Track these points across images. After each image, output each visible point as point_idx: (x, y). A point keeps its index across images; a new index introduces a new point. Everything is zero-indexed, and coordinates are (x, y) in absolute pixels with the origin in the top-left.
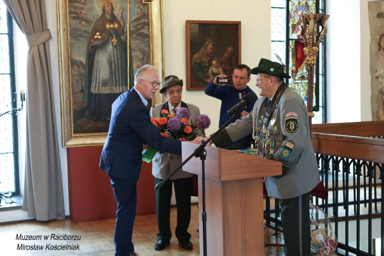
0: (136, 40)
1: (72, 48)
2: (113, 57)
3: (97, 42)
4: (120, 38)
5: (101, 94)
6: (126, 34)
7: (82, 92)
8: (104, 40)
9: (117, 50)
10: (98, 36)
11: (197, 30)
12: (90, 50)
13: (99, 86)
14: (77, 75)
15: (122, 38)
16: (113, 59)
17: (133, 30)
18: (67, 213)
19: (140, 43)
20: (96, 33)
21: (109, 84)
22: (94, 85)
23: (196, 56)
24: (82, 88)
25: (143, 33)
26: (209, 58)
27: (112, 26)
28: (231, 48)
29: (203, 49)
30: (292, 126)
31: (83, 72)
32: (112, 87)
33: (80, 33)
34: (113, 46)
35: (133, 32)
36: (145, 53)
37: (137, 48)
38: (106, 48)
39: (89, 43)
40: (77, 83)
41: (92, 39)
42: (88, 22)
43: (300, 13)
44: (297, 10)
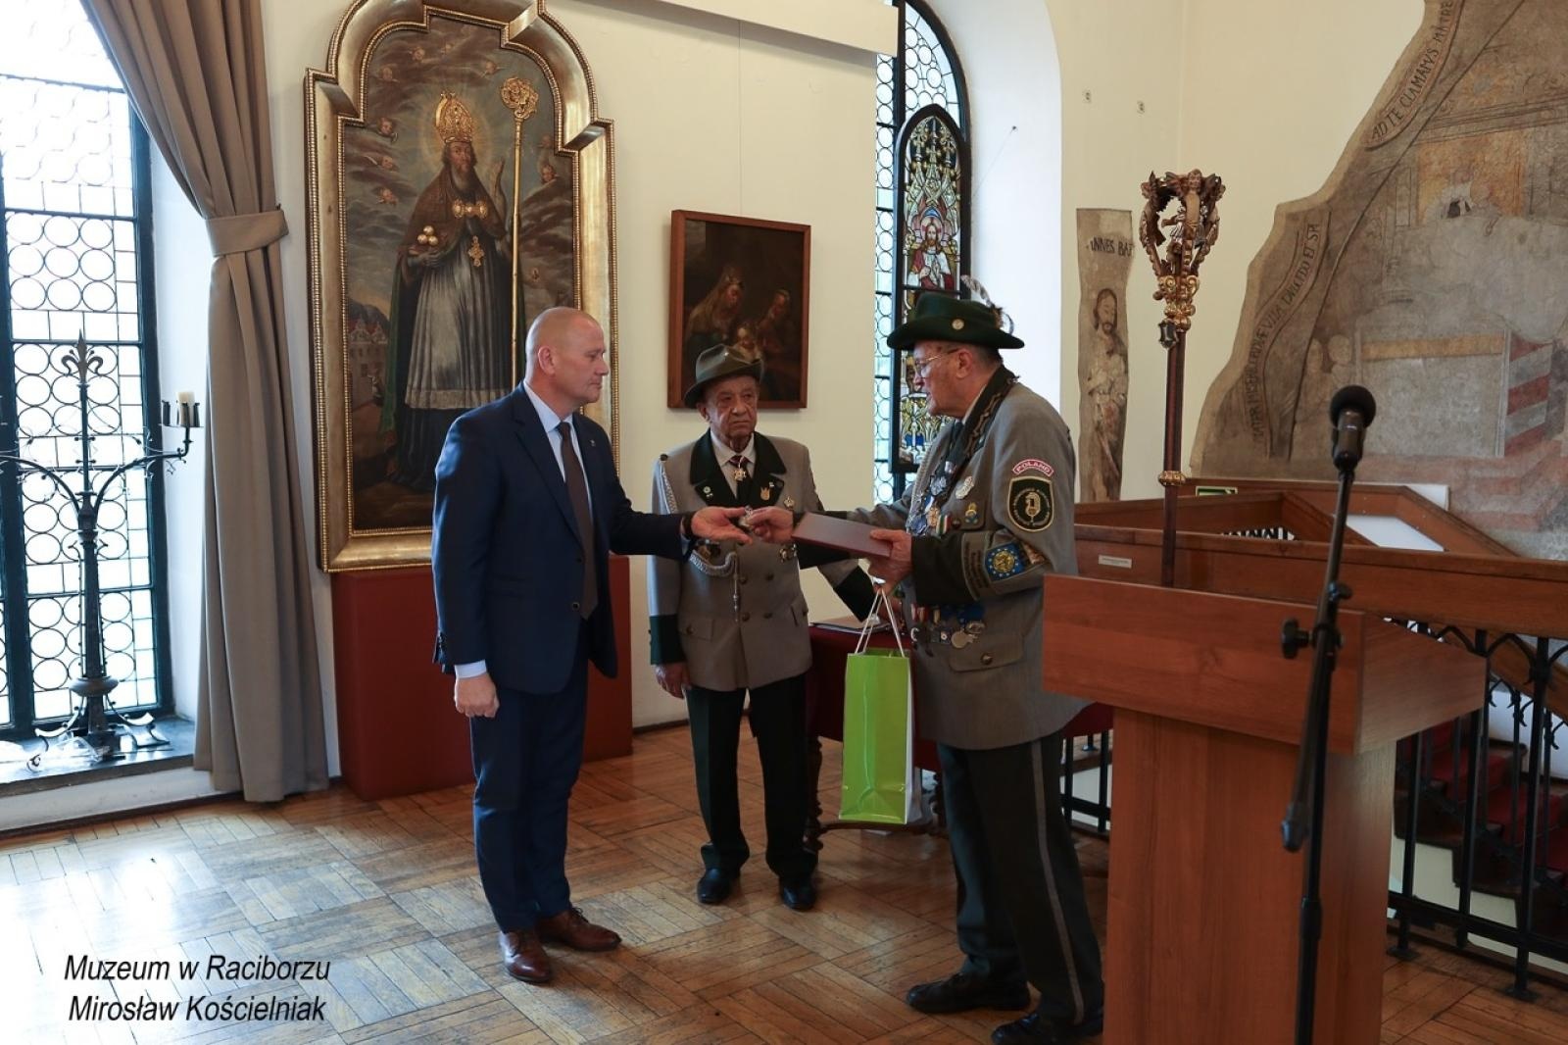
0: (537, 256)
1: (349, 268)
2: (472, 301)
3: (425, 255)
4: (494, 247)
5: (435, 410)
6: (508, 237)
7: (379, 402)
8: (444, 248)
9: (482, 282)
10: (428, 236)
11: (703, 240)
12: (405, 277)
13: (429, 387)
14: (365, 352)
15: (499, 246)
16: (470, 308)
17: (529, 226)
18: (335, 770)
19: (548, 264)
20: (423, 227)
21: (460, 382)
22: (415, 384)
23: (696, 312)
24: (380, 391)
25: (556, 236)
26: (729, 321)
27: (469, 209)
28: (785, 296)
29: (714, 295)
30: (1032, 504)
31: (384, 341)
32: (467, 393)
33: (375, 223)
34: (472, 268)
35: (528, 232)
36: (561, 296)
37: (538, 279)
38: (451, 275)
39: (402, 256)
40: (364, 375)
41: (410, 244)
42: (401, 192)
43: (926, 222)
44: (920, 214)
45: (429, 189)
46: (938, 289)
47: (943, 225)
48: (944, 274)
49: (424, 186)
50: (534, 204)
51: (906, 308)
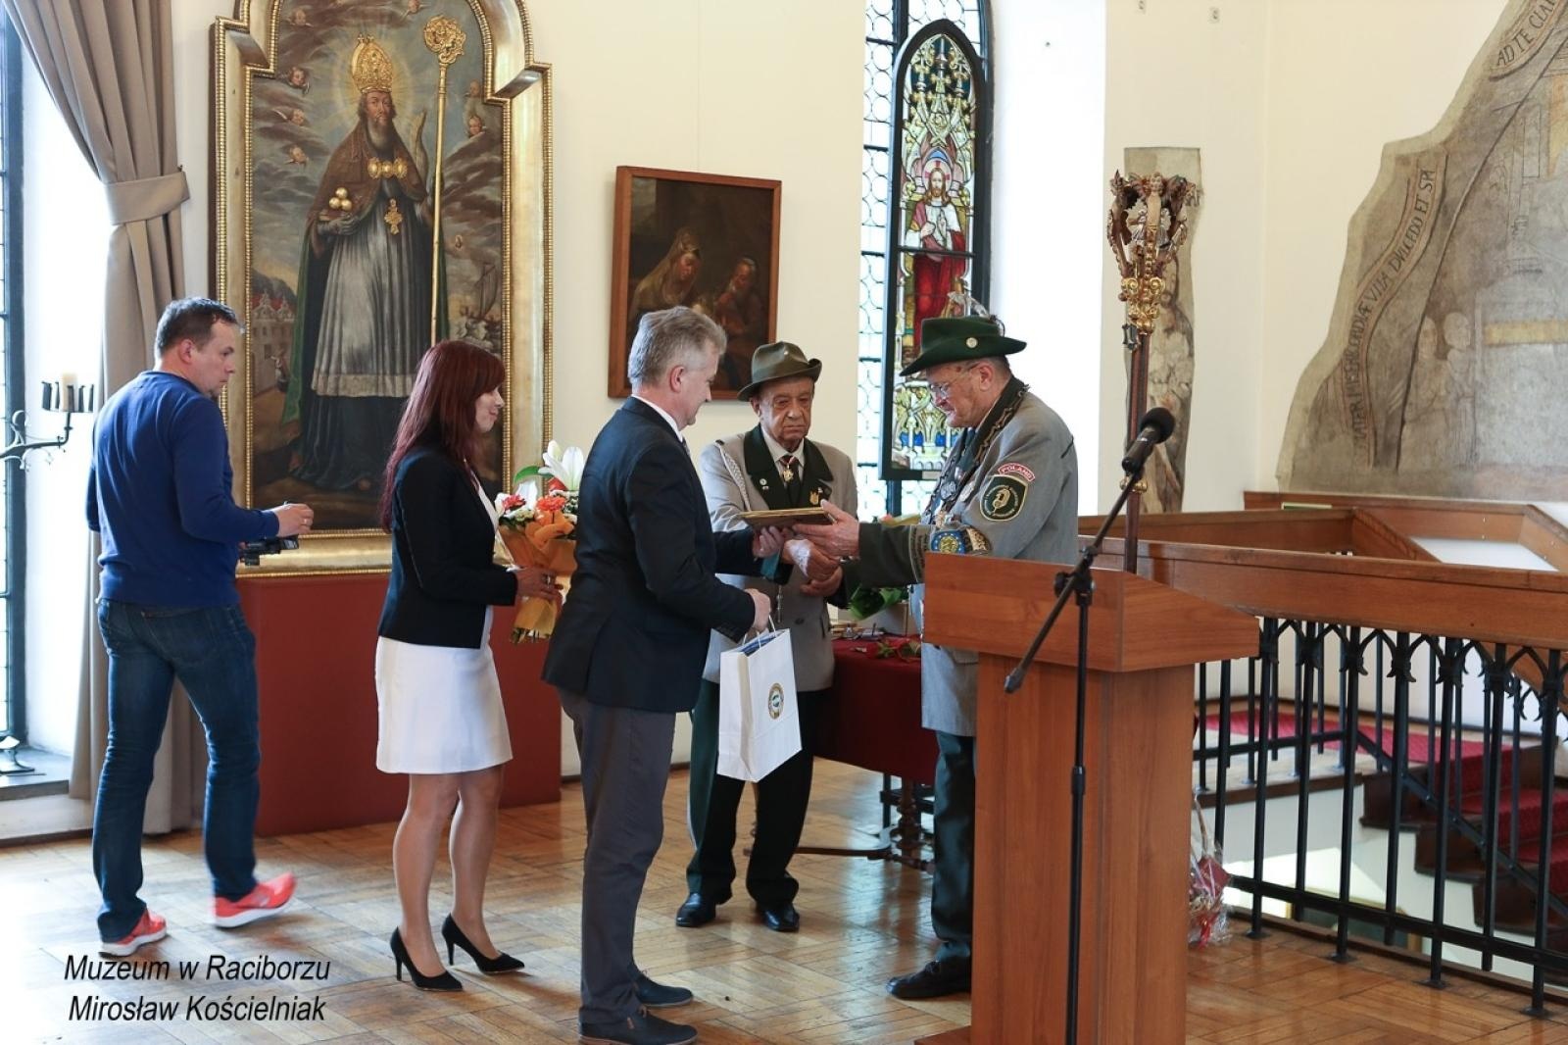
0: (461, 221)
1: (255, 238)
2: (388, 273)
3: (337, 221)
4: (413, 212)
5: (344, 397)
6: (429, 199)
7: (283, 387)
8: (359, 213)
9: (400, 251)
11: (652, 200)
12: (314, 245)
13: (338, 372)
14: (269, 332)
15: (418, 210)
16: (385, 281)
17: (453, 187)
19: (473, 230)
20: (336, 189)
21: (372, 365)
22: (323, 368)
23: (643, 285)
24: (284, 376)
25: (483, 197)
26: (682, 294)
27: (386, 168)
28: (749, 265)
29: (665, 264)
30: (1002, 498)
31: (290, 319)
32: (380, 378)
33: (283, 185)
34: (389, 236)
35: (451, 193)
36: (488, 267)
37: (462, 248)
38: (365, 244)
39: (312, 223)
40: (268, 357)
41: (321, 209)
42: (312, 150)
43: (930, 166)
44: (922, 158)
45: (342, 147)
46: (944, 251)
47: (952, 170)
48: (953, 232)
49: (337, 143)
50: (459, 161)
51: (903, 274)
